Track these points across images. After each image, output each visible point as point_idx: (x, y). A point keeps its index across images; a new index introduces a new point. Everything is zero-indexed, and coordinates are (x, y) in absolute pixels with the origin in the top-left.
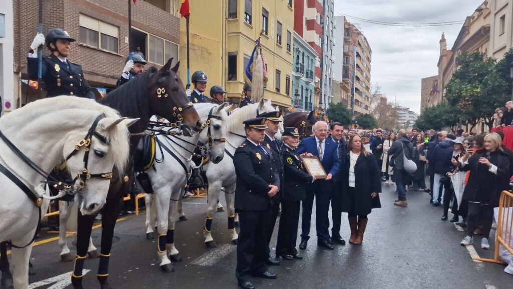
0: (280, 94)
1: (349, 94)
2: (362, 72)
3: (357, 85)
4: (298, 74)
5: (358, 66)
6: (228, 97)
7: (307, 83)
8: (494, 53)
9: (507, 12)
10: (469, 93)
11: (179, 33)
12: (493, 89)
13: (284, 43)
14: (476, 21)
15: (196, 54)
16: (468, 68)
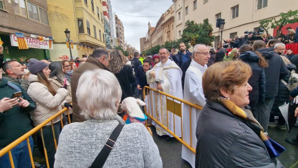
0: (101, 41)
1: (120, 43)
2: (122, 35)
3: (121, 40)
4: (106, 33)
5: (121, 33)
6: (81, 42)
7: (108, 38)
8: (176, 26)
9: (181, 11)
10: (195, 37)
11: (47, 4)
12: (203, 36)
13: (100, 18)
14: (167, 15)
15: (59, 18)
16: (191, 27)
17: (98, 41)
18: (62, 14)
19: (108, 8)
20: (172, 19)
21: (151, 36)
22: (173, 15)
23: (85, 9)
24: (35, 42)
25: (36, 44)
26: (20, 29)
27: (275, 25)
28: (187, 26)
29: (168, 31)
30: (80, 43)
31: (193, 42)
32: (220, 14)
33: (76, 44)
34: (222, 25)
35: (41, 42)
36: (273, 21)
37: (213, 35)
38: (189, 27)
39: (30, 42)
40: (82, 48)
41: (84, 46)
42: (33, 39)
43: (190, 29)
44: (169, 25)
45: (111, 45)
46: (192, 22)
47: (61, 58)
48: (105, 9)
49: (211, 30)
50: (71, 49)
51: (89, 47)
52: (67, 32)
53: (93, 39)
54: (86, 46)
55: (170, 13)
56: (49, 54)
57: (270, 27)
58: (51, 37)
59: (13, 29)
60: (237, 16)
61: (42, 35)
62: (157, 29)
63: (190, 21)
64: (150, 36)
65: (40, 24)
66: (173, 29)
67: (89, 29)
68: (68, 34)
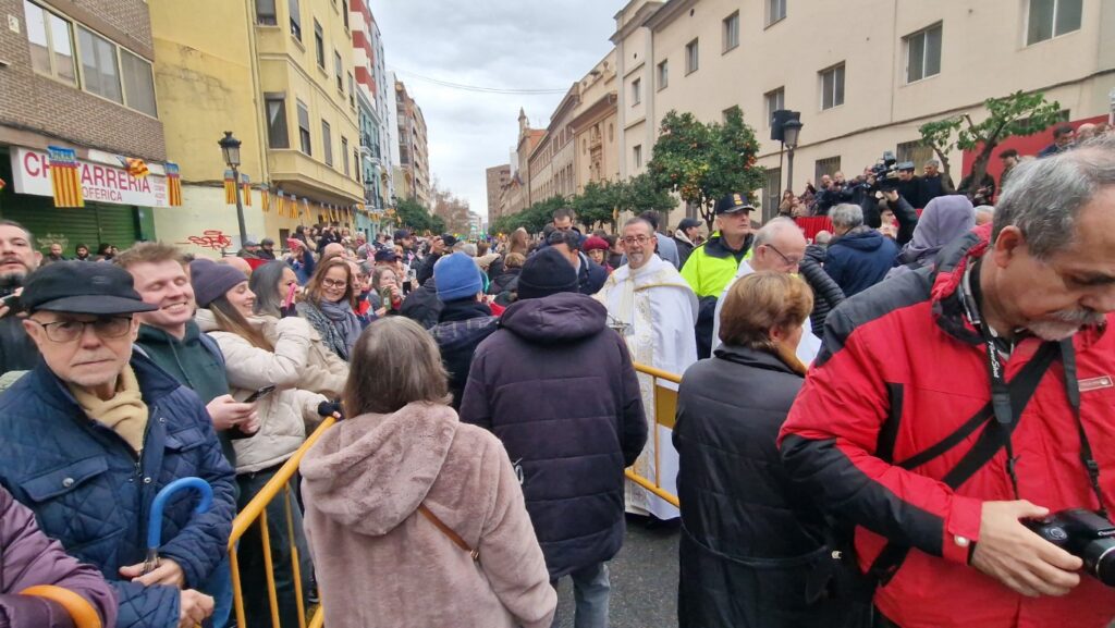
0: (349, 179)
1: (412, 187)
2: (419, 154)
3: (417, 175)
4: (364, 149)
5: (416, 148)
6: (274, 182)
7: (373, 165)
8: (625, 130)
9: (642, 75)
10: (695, 172)
11: (151, 39)
12: (726, 167)
13: (347, 93)
14: (589, 88)
15: (193, 89)
16: (680, 136)
17: (338, 179)
18: (207, 77)
19: (370, 54)
20: (608, 104)
21: (530, 161)
22: (612, 88)
23: (293, 61)
24: (105, 178)
25: (106, 188)
26: (49, 130)
27: (971, 137)
28: (669, 132)
29: (593, 145)
30: (272, 185)
31: (689, 190)
32: (781, 90)
33: (258, 189)
34: (792, 132)
35: (124, 180)
36: (965, 126)
37: (758, 164)
38: (675, 134)
39: (84, 178)
40: (279, 203)
41: (287, 195)
42: (95, 168)
43: (681, 142)
44: (597, 126)
45: (381, 195)
46: (687, 117)
47: (202, 240)
48: (360, 58)
49: (750, 150)
50: (245, 207)
51: (305, 201)
52: (229, 143)
53: (319, 168)
54: (293, 197)
55: (602, 83)
56: (152, 226)
57: (955, 146)
58: (162, 159)
59: (24, 128)
60: (840, 99)
61: (130, 152)
62: (553, 137)
63: (679, 115)
64: (526, 160)
65: (125, 112)
66: (611, 139)
67: (307, 134)
68: (231, 151)
